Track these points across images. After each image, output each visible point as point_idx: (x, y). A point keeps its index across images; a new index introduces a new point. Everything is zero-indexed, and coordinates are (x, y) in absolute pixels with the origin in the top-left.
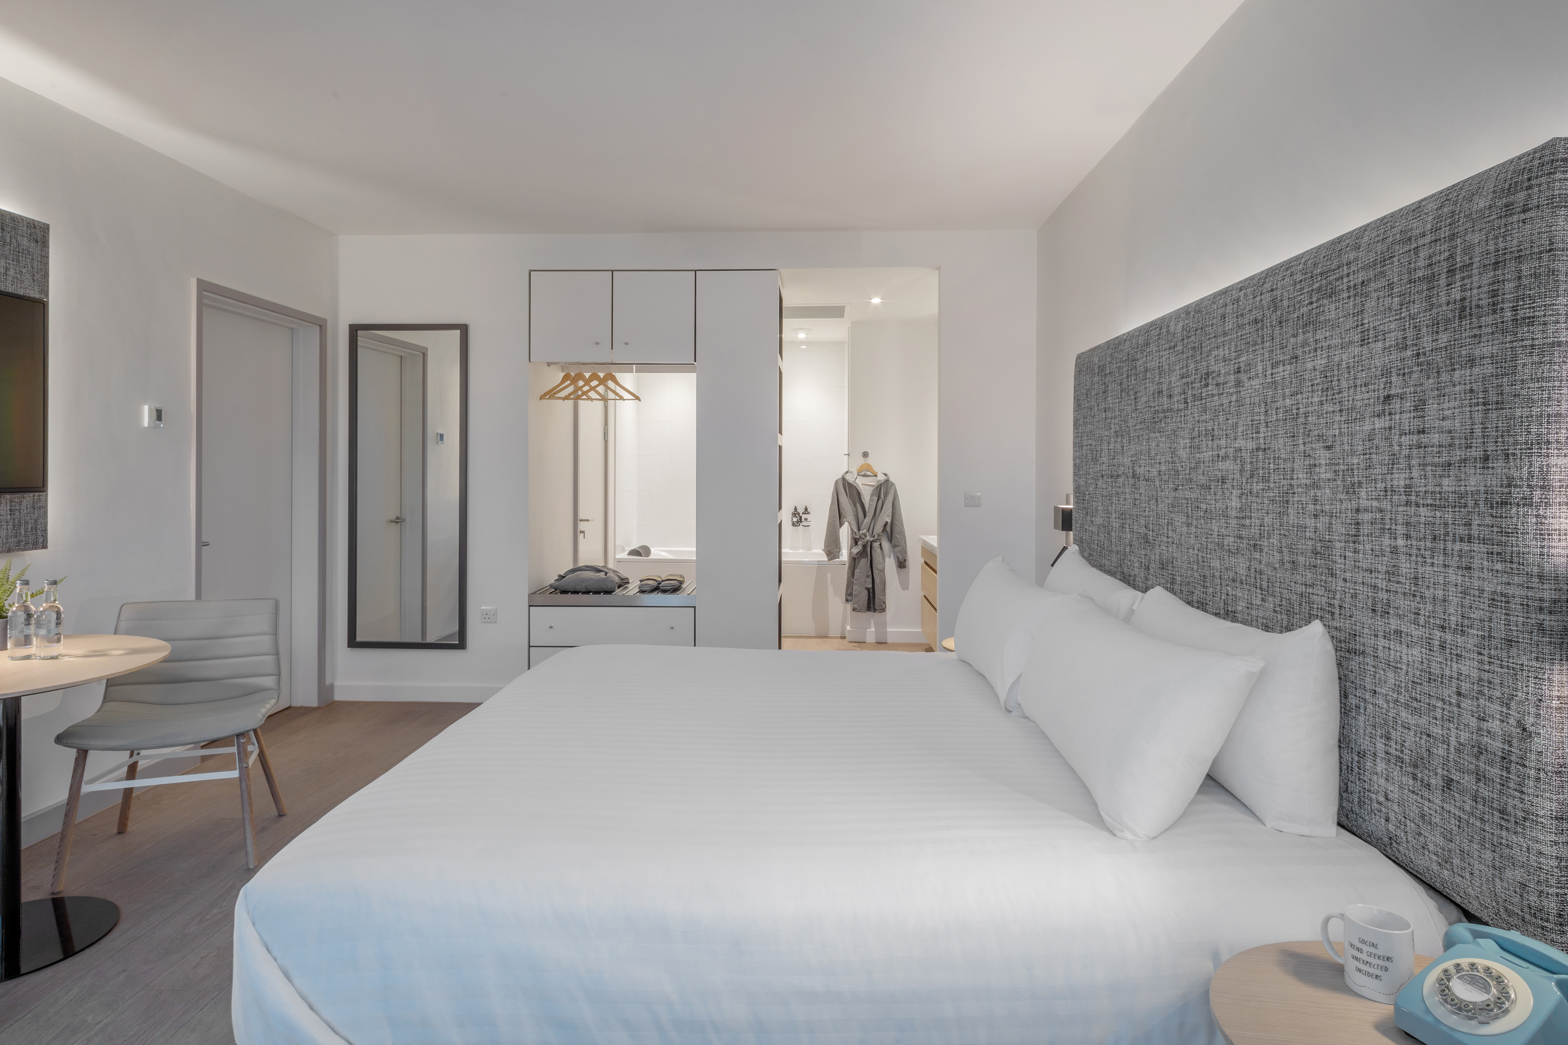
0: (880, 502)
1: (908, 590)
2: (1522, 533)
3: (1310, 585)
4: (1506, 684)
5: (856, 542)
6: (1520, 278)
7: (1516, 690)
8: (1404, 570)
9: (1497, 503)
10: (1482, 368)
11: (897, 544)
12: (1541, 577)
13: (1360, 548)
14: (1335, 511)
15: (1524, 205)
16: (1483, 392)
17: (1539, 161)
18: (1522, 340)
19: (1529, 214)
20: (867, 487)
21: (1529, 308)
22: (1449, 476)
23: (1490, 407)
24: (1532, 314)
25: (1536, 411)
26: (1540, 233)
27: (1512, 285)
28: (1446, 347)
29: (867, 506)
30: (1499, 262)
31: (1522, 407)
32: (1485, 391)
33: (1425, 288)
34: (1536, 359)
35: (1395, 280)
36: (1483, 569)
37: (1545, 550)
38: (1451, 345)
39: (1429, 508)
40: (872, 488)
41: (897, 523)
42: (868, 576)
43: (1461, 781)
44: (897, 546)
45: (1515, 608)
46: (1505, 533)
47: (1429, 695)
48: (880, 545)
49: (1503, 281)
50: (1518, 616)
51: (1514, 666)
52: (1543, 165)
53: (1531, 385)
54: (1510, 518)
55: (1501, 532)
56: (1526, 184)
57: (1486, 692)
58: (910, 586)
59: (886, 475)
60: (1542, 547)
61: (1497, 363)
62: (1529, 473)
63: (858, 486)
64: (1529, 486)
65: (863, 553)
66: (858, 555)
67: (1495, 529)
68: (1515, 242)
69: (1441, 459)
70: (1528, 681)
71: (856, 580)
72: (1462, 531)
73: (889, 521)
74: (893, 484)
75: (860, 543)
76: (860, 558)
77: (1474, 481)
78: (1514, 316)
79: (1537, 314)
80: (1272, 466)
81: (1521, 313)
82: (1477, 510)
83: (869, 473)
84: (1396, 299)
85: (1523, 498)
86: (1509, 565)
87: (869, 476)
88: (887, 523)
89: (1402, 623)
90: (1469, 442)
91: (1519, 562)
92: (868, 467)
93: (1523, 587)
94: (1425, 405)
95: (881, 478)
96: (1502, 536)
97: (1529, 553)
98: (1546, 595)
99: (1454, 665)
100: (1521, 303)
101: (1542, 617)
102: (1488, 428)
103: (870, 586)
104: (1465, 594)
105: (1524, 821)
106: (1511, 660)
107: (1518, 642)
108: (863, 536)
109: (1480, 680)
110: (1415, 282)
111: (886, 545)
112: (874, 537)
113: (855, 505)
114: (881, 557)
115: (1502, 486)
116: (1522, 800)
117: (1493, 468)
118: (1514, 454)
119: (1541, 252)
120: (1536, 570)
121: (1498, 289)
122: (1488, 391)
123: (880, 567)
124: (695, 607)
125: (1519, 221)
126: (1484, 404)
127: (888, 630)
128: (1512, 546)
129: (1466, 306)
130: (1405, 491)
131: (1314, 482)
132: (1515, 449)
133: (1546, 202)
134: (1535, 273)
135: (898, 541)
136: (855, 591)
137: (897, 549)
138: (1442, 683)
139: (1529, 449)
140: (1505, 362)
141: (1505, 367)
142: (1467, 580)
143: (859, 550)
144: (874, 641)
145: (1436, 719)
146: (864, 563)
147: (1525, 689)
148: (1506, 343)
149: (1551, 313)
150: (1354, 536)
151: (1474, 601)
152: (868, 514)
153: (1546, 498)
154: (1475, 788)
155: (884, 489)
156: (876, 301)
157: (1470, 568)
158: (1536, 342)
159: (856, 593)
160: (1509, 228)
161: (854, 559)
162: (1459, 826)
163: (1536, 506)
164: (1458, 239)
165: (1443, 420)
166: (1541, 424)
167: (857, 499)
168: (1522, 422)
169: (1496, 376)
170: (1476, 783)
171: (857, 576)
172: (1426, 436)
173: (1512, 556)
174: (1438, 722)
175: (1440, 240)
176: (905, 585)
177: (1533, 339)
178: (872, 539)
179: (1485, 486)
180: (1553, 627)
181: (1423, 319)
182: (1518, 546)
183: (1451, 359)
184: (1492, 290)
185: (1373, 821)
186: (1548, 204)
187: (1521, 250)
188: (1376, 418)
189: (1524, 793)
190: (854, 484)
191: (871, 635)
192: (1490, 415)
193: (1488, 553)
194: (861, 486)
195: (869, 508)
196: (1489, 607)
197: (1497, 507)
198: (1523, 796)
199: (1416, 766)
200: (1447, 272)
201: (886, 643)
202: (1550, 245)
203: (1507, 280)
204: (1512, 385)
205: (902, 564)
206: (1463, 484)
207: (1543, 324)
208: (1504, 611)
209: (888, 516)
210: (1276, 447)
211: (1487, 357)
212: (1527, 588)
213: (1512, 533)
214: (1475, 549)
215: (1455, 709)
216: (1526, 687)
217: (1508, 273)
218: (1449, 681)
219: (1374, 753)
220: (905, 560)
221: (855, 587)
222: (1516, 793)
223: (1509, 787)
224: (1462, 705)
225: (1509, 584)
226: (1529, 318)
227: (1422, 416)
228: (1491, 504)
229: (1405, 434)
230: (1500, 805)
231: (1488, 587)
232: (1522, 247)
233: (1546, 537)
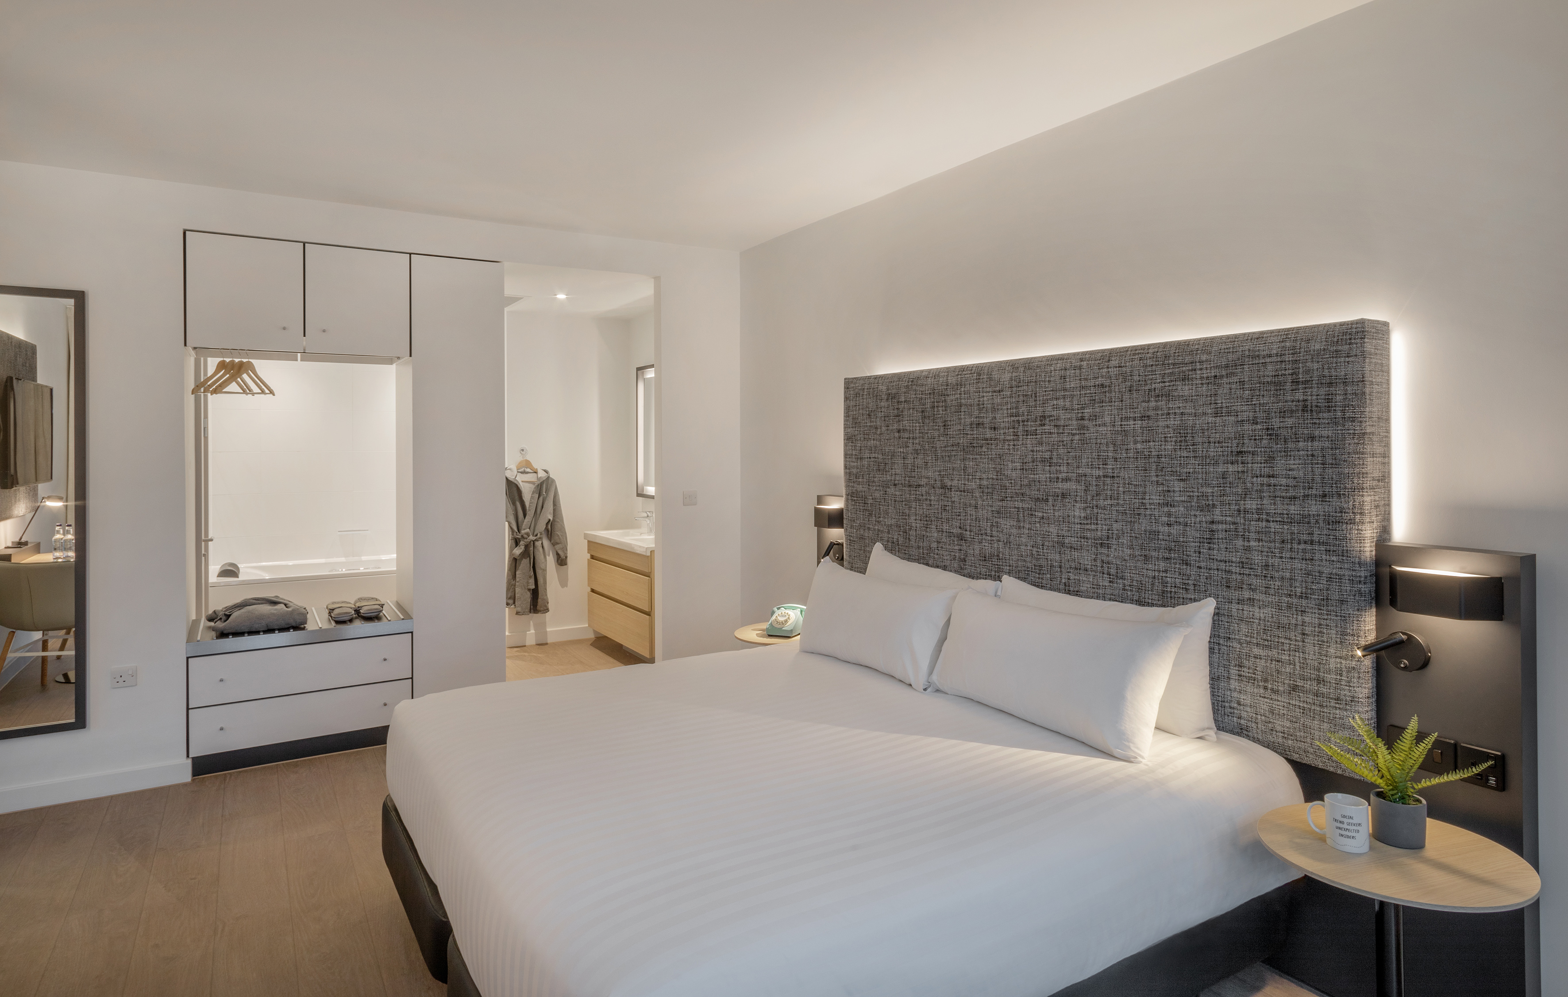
0: (541, 498)
1: (567, 587)
2: (1350, 539)
3: (1163, 571)
4: (1340, 626)
5: (517, 542)
6: (1346, 394)
7: (1346, 629)
8: (1256, 561)
9: (1333, 522)
10: (1320, 443)
11: (558, 541)
12: (1359, 563)
13: (1215, 547)
14: (1189, 522)
15: (1348, 353)
16: (1321, 457)
17: (1355, 330)
18: (1348, 430)
19: (1351, 359)
20: (527, 484)
21: (1352, 412)
22: (1295, 505)
23: (1327, 466)
24: (1354, 416)
25: (1357, 470)
26: (1357, 370)
27: (1342, 397)
28: (1291, 427)
29: (527, 504)
30: (1332, 383)
31: (1349, 468)
32: (1324, 456)
33: (1273, 389)
34: (1356, 441)
35: (1246, 380)
36: (1322, 560)
37: (1362, 549)
38: (1295, 426)
39: (1278, 523)
40: (533, 487)
41: (558, 520)
42: (530, 577)
43: (1305, 686)
44: (558, 544)
45: (1345, 582)
46: (1339, 539)
47: (1278, 636)
48: (542, 543)
49: (1336, 394)
50: (1347, 586)
51: (1345, 615)
52: (1358, 333)
53: (1354, 456)
54: (1342, 530)
55: (1336, 539)
56: (1349, 341)
57: (1325, 631)
58: (569, 583)
59: (546, 471)
60: (1360, 547)
61: (1332, 441)
62: (1353, 505)
63: (519, 483)
64: (1353, 513)
65: (526, 554)
66: (520, 556)
67: (1331, 537)
68: (1343, 373)
69: (1288, 494)
70: (1353, 623)
71: (518, 582)
72: (1305, 537)
73: (551, 519)
74: (553, 481)
75: (522, 543)
76: (521, 559)
77: (1314, 508)
78: (1343, 415)
79: (1356, 416)
80: (1121, 489)
81: (1347, 415)
82: (1318, 526)
83: (528, 470)
84: (1247, 392)
85: (1350, 519)
86: (1341, 557)
87: (528, 473)
88: (549, 520)
89: (1255, 594)
90: (1310, 485)
91: (1348, 556)
92: (528, 464)
93: (1350, 570)
94: (1274, 460)
95: (542, 474)
96: (1336, 541)
97: (1353, 551)
98: (1363, 574)
99: (1300, 618)
100: (1348, 409)
101: (1361, 586)
102: (1325, 478)
103: (533, 587)
104: (1308, 575)
105: (1351, 702)
106: (1343, 612)
107: (1347, 601)
108: (525, 536)
109: (1320, 625)
110: (1264, 384)
111: (546, 543)
112: (536, 535)
113: (514, 504)
114: (542, 556)
115: (1336, 512)
116: (1350, 691)
117: (1329, 502)
118: (1344, 494)
119: (1359, 381)
120: (1357, 560)
121: (1332, 399)
122: (1325, 457)
123: (542, 566)
124: (412, 633)
125: (1345, 361)
126: (1323, 464)
127: (548, 630)
128: (1343, 547)
129: (1308, 405)
130: (1256, 512)
131: (1168, 502)
132: (1345, 492)
133: (1360, 354)
134: (1355, 393)
135: (560, 539)
136: (517, 594)
137: (557, 547)
138: (1289, 628)
139: (1353, 492)
140: (1338, 441)
141: (1337, 444)
142: (1310, 566)
143: (521, 551)
144: (534, 643)
145: (1284, 651)
146: (525, 564)
147: (1351, 627)
148: (1338, 430)
149: (1363, 416)
150: (1209, 539)
151: (1315, 579)
152: (528, 513)
153: (1362, 519)
154: (1316, 688)
155: (545, 487)
156: (561, 296)
157: (1312, 559)
158: (1356, 432)
159: (518, 595)
160: (1339, 365)
161: (515, 560)
162: (1303, 713)
163: (1357, 524)
164: (1301, 364)
165: (1289, 470)
166: (1359, 478)
167: (517, 497)
168: (1348, 476)
169: (1331, 448)
170: (1317, 685)
171: (518, 578)
172: (1276, 479)
173: (1343, 553)
174: (1286, 652)
175: (1285, 361)
176: (564, 582)
177: (1354, 430)
178: (534, 538)
179: (1324, 512)
180: (1365, 591)
181: (1271, 407)
182: (1347, 546)
183: (1296, 434)
184: (1328, 399)
185: (1226, 720)
186: (1361, 355)
187: (1347, 379)
188: (1230, 465)
189: (1351, 687)
190: (515, 482)
191: (531, 636)
192: (1327, 471)
193: (1326, 551)
194: (521, 483)
195: (530, 506)
196: (1327, 582)
197: (1333, 524)
198: (1351, 688)
199: (1266, 681)
200: (1291, 382)
201: (547, 644)
202: (1362, 378)
203: (1338, 394)
204: (1342, 455)
205: (561, 561)
206: (1307, 510)
207: (1360, 422)
208: (1338, 584)
209: (550, 513)
210: (1126, 476)
211: (1324, 437)
212: (1352, 570)
213: (1343, 539)
214: (1317, 548)
215: (1300, 644)
216: (1352, 626)
217: (1339, 390)
218: (1295, 627)
219: (1228, 677)
220: (566, 557)
221: (517, 590)
222: (1346, 687)
223: (1341, 685)
224: (1306, 641)
225: (1341, 568)
226: (1352, 418)
227: (1271, 467)
228: (1329, 522)
229: (1257, 477)
230: (1335, 696)
231: (1327, 570)
232: (1347, 377)
233: (1362, 541)
